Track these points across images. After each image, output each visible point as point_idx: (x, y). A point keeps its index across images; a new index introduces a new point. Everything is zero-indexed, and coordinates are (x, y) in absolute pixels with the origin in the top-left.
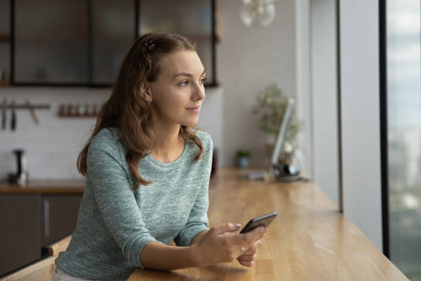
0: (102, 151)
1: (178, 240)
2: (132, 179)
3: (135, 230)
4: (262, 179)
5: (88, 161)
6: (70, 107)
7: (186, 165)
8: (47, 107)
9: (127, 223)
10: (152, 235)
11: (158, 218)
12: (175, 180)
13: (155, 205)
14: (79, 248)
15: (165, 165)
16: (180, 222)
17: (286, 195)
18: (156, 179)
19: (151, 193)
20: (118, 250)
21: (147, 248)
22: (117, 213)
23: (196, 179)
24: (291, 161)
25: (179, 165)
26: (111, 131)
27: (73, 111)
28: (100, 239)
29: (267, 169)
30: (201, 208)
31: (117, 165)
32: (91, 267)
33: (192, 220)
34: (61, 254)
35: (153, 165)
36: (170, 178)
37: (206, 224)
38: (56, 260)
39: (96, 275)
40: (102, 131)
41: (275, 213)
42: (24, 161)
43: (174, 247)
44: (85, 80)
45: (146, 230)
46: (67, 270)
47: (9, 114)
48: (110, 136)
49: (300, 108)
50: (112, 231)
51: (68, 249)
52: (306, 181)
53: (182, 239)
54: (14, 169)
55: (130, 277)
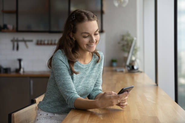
0: (59, 59)
1: (89, 97)
2: (71, 71)
3: (71, 93)
4: (122, 72)
5: (52, 63)
6: (41, 41)
7: (93, 65)
8: (31, 41)
9: (68, 89)
10: (79, 95)
11: (81, 88)
12: (88, 72)
13: (80, 82)
14: (48, 100)
15: (84, 65)
16: (90, 89)
17: (133, 78)
18: (81, 71)
19: (79, 77)
20: (64, 100)
21: (77, 100)
22: (64, 85)
23: (97, 71)
24: (135, 64)
25: (90, 65)
26: (62, 51)
27: (42, 43)
28: (56, 96)
29: (125, 67)
30: (99, 83)
31: (65, 65)
32: (53, 108)
33: (95, 88)
34: (40, 102)
35: (79, 65)
36: (86, 71)
37: (101, 90)
38: (38, 105)
39: (54, 111)
40: (58, 51)
41: (133, 86)
42: (22, 63)
43: (88, 100)
44: (47, 29)
45: (76, 93)
46: (43, 109)
47: (16, 44)
48: (61, 53)
49: (138, 41)
50: (62, 93)
51: (43, 100)
52: (141, 72)
53: (91, 96)
54: (18, 67)
55: (70, 113)
